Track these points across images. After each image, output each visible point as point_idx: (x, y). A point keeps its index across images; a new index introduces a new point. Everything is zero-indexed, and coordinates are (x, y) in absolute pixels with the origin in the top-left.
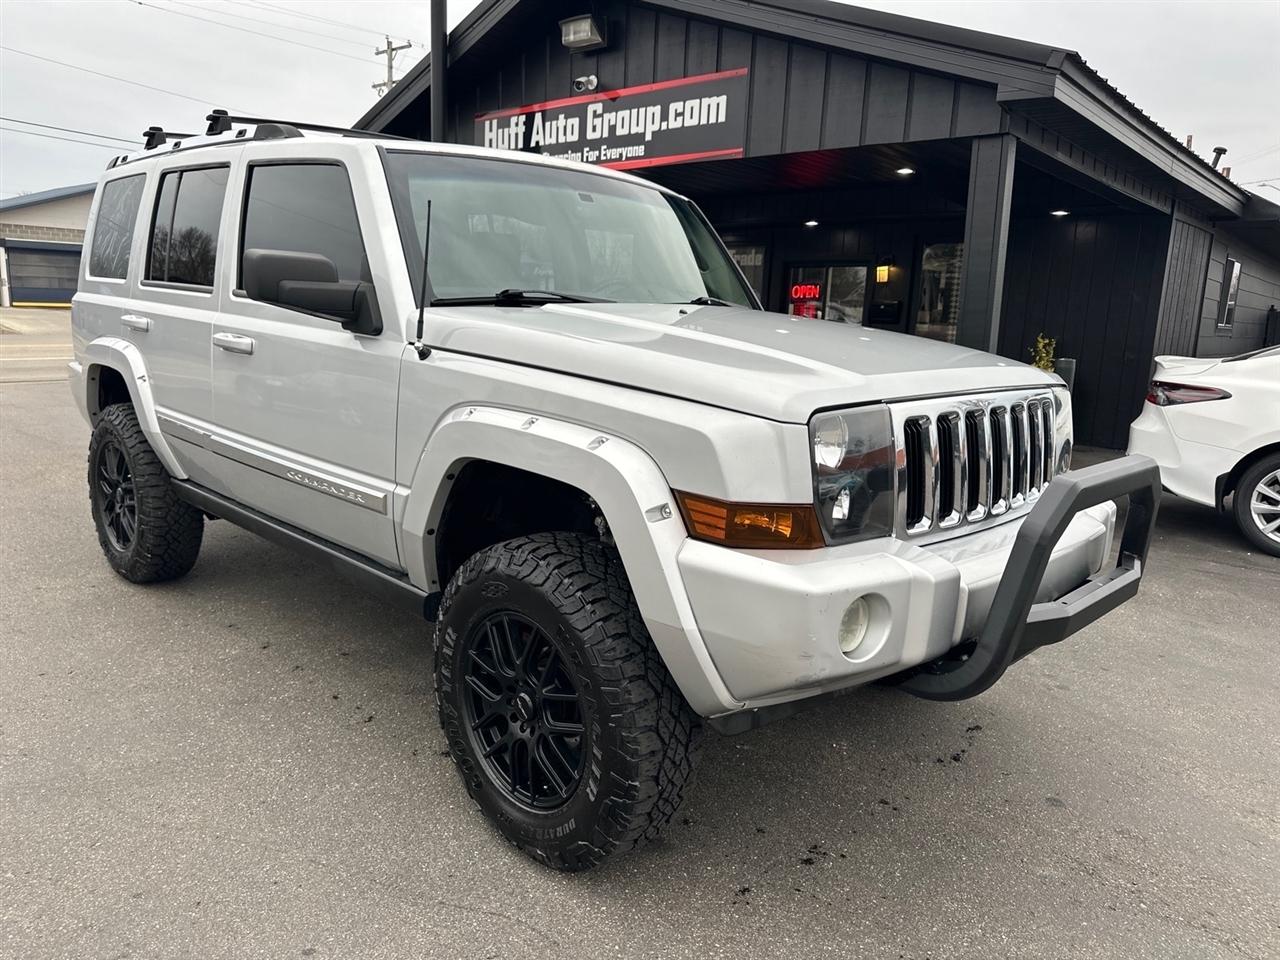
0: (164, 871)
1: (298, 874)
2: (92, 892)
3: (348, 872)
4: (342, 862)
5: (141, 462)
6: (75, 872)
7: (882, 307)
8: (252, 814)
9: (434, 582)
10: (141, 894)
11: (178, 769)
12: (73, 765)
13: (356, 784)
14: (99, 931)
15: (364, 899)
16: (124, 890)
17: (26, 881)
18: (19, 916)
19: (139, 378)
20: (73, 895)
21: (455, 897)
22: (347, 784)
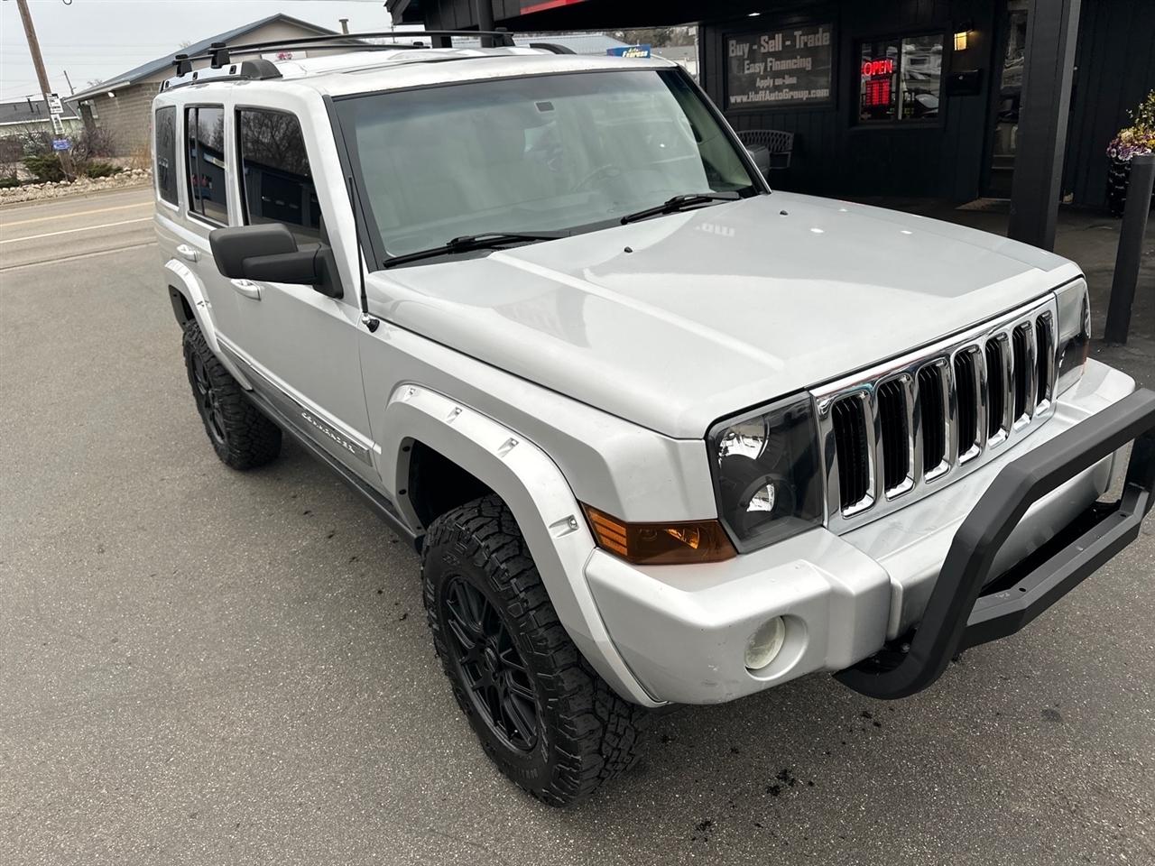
0: (217, 789)
1: (320, 795)
2: (160, 811)
3: (359, 793)
4: (355, 783)
5: (216, 374)
6: (152, 789)
7: (961, 78)
8: (292, 727)
9: (419, 528)
10: (196, 814)
11: (243, 677)
12: (163, 674)
13: (382, 693)
14: (161, 852)
15: (369, 824)
16: (185, 809)
17: (115, 798)
18: (106, 834)
19: (199, 304)
20: (147, 813)
21: (444, 824)
22: (373, 694)
